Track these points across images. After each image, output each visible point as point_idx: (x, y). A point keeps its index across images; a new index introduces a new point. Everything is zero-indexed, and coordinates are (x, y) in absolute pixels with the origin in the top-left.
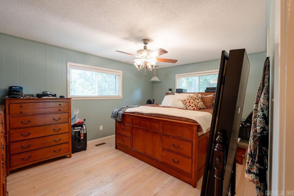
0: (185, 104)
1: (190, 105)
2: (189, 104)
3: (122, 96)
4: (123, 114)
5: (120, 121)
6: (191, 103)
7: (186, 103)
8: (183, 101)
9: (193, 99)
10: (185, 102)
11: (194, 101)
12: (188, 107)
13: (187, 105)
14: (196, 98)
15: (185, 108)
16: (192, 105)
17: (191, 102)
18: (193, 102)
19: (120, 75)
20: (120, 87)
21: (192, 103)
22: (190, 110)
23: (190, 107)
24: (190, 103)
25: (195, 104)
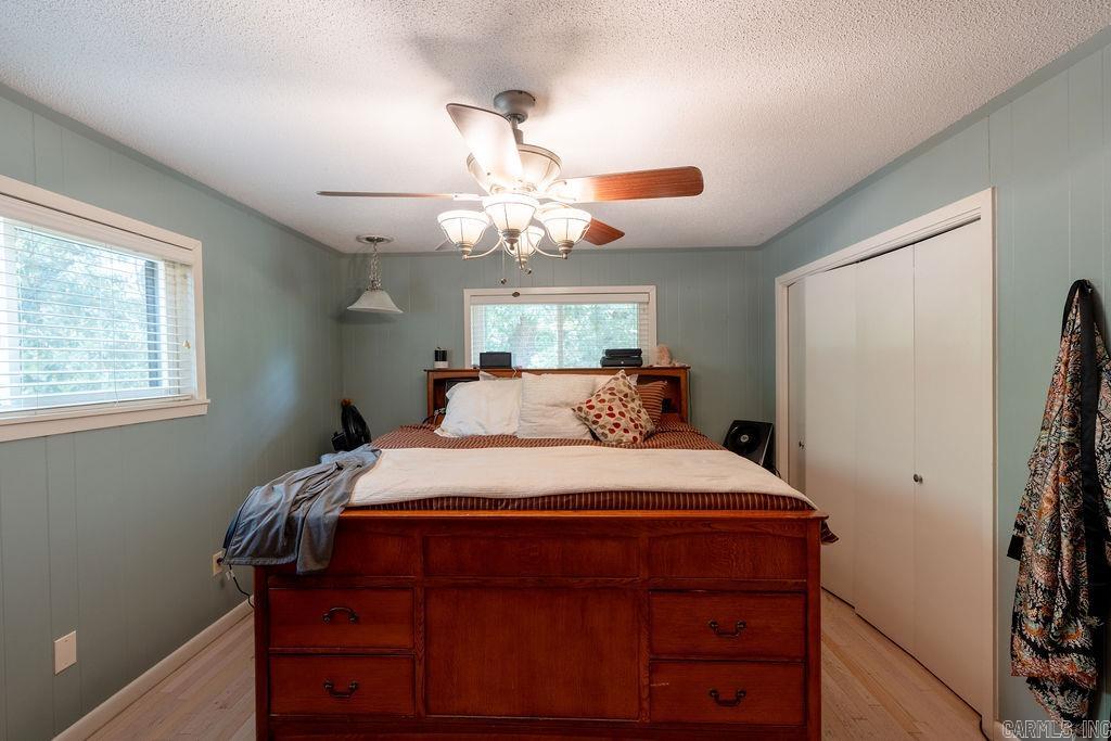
0: (595, 423)
1: (617, 425)
2: (612, 420)
3: (203, 398)
4: (341, 521)
5: (318, 567)
6: (618, 415)
7: (599, 416)
8: (580, 409)
9: (621, 400)
10: (593, 412)
11: (625, 406)
12: (607, 432)
13: (603, 427)
14: (626, 396)
15: (588, 437)
16: (623, 422)
17: (616, 411)
18: (623, 410)
19: (188, 266)
20: (192, 343)
21: (622, 414)
22: (619, 444)
23: (619, 432)
24: (612, 415)
25: (632, 420)
